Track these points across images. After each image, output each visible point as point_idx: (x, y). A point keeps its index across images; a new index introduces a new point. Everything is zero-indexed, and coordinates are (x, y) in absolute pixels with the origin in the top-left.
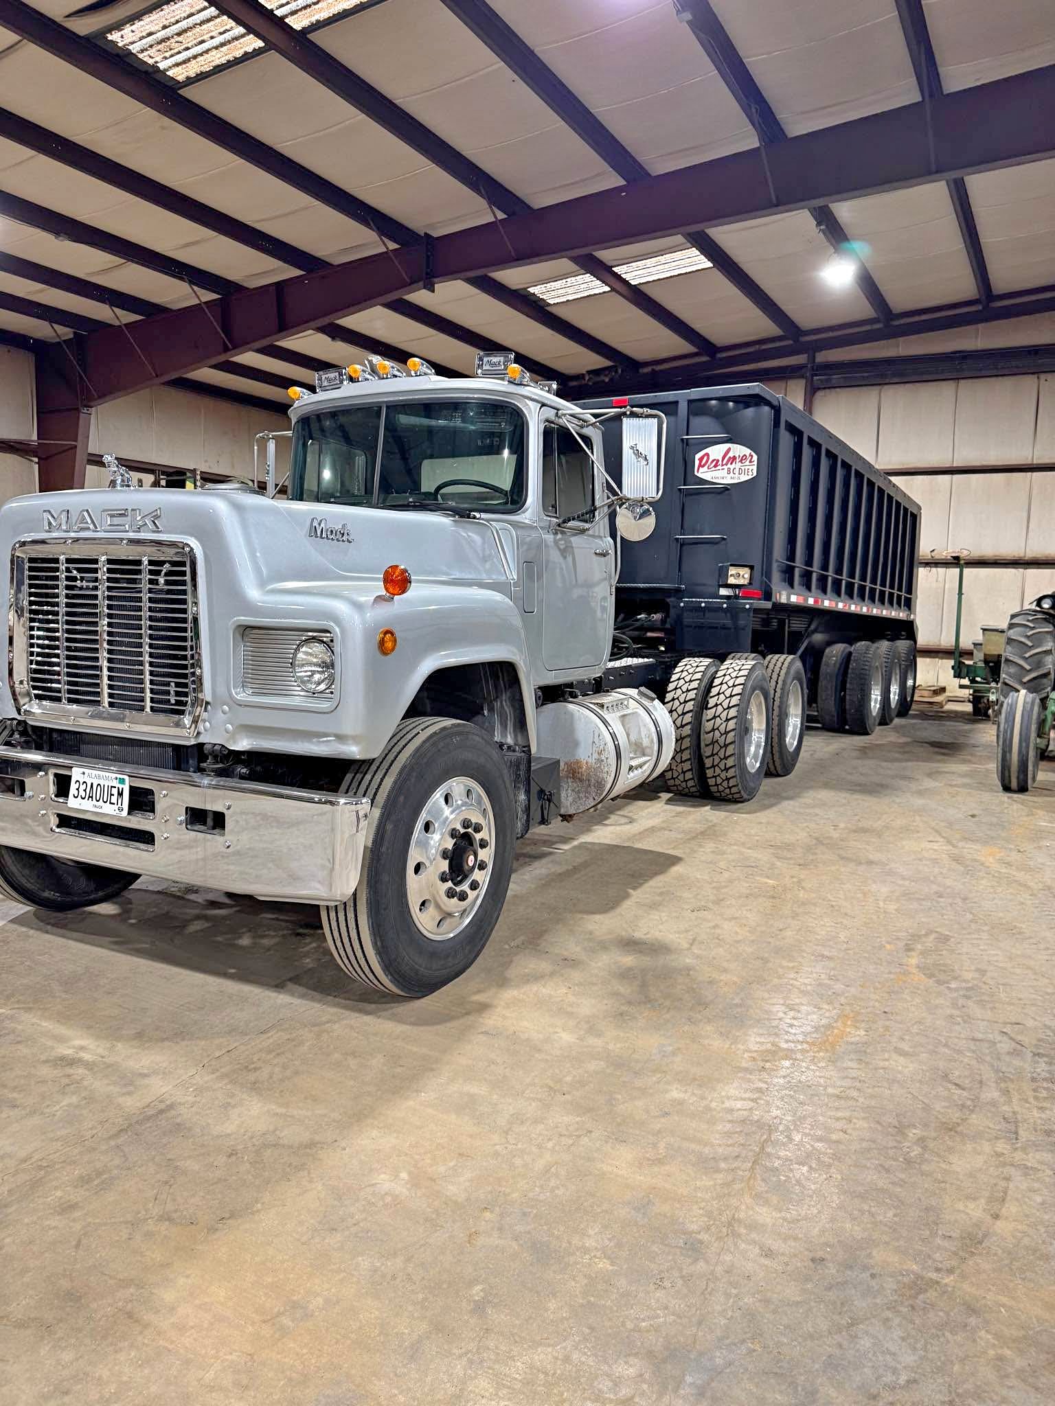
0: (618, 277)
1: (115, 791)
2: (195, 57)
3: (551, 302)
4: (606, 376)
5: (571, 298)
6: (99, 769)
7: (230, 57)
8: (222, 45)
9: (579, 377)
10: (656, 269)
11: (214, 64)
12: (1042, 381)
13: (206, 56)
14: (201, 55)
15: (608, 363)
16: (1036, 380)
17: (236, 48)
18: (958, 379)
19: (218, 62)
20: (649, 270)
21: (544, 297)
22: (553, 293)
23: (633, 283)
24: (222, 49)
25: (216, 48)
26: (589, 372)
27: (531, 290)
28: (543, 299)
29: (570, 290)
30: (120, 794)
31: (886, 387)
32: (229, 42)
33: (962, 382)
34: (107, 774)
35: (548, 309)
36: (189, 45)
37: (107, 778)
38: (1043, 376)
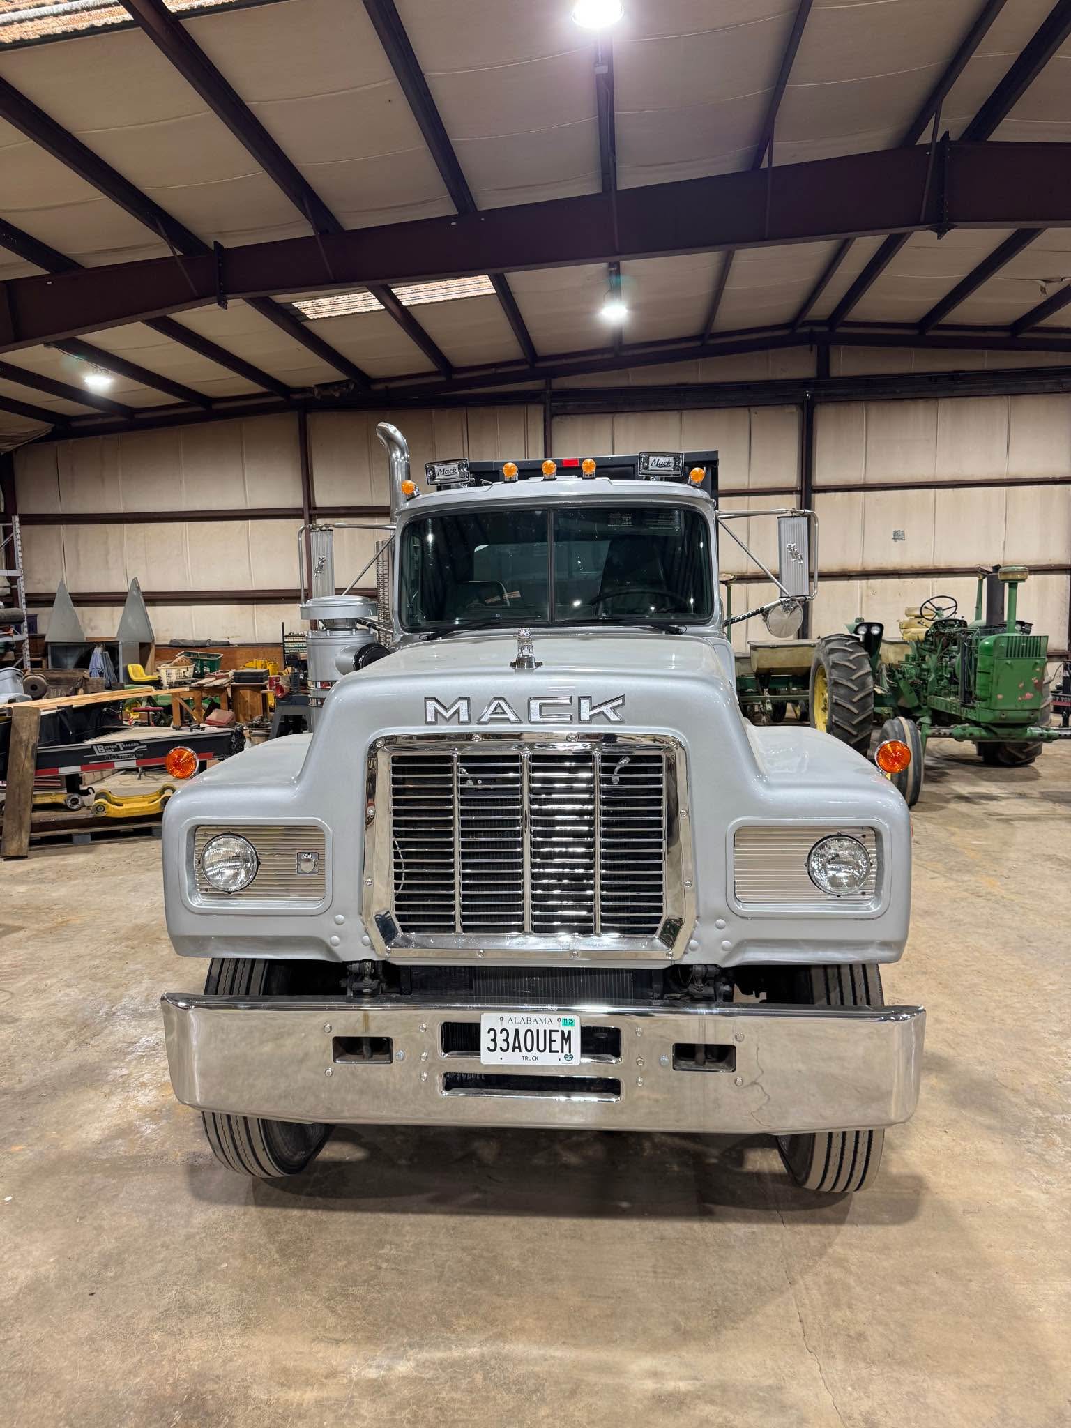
0: (394, 298)
1: (557, 1036)
2: (21, 21)
3: (311, 317)
4: (335, 390)
5: (333, 314)
6: (527, 1010)
7: (69, 28)
8: (66, 13)
9: (303, 390)
10: (433, 292)
11: (43, 33)
12: (753, 415)
13: (37, 21)
14: (32, 20)
15: (345, 377)
16: (747, 412)
17: (82, 20)
18: (682, 409)
19: (50, 31)
20: (426, 293)
21: (306, 312)
22: (317, 309)
23: (405, 304)
24: (62, 18)
25: (56, 15)
26: (317, 386)
27: (296, 305)
28: (303, 314)
29: (336, 307)
30: (566, 1038)
31: (617, 415)
32: (77, 11)
33: (684, 412)
34: (543, 1016)
35: (305, 324)
36: (21, 6)
37: (544, 1021)
38: (752, 409)
